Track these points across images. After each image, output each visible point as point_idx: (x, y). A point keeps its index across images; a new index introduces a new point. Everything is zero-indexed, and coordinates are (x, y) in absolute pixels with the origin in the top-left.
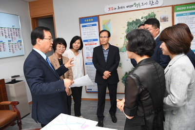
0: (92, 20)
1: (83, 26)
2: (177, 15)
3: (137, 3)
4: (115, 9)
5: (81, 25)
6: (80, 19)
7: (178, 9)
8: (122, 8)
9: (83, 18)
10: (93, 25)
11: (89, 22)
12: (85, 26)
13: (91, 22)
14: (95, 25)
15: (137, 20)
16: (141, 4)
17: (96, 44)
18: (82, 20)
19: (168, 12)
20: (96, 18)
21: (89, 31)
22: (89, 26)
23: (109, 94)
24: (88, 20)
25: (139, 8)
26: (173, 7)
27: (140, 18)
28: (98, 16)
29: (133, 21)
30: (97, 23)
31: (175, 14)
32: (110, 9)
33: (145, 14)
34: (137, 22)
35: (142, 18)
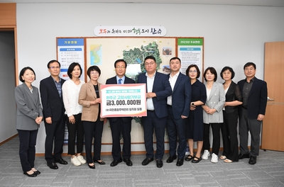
0: (76, 42)
1: (61, 50)
2: (181, 49)
3: (137, 29)
4: (109, 32)
5: (59, 47)
6: (58, 38)
7: (182, 42)
8: (117, 31)
9: (62, 38)
10: (77, 50)
11: (71, 45)
12: (65, 50)
13: (74, 45)
14: (80, 50)
15: (135, 49)
16: (141, 31)
18: (60, 41)
19: (171, 45)
20: (83, 41)
21: (70, 57)
22: (71, 50)
24: (69, 42)
25: (138, 35)
26: (177, 39)
27: (140, 48)
28: (85, 38)
29: (131, 50)
30: (83, 47)
31: (179, 47)
32: (101, 30)
33: (145, 43)
34: (136, 52)
35: (142, 48)
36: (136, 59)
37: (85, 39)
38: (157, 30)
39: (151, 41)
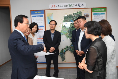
0: (40, 12)
1: (33, 16)
2: (94, 14)
3: (70, 4)
4: (56, 6)
5: (32, 15)
6: (31, 11)
7: (94, 10)
8: (60, 6)
10: (41, 16)
11: (38, 14)
12: (35, 16)
13: (39, 14)
15: (70, 15)
16: (73, 5)
17: (42, 29)
19: (88, 12)
20: (44, 12)
21: (37, 20)
22: (38, 16)
23: (53, 64)
24: (37, 13)
25: (71, 8)
26: (92, 9)
29: (68, 15)
30: (43, 15)
31: (93, 13)
32: (53, 6)
33: (75, 12)
34: (70, 16)
35: (73, 14)
36: (71, 20)
37: (44, 11)
38: (81, 4)
39: (78, 10)
